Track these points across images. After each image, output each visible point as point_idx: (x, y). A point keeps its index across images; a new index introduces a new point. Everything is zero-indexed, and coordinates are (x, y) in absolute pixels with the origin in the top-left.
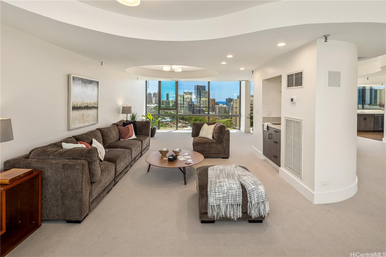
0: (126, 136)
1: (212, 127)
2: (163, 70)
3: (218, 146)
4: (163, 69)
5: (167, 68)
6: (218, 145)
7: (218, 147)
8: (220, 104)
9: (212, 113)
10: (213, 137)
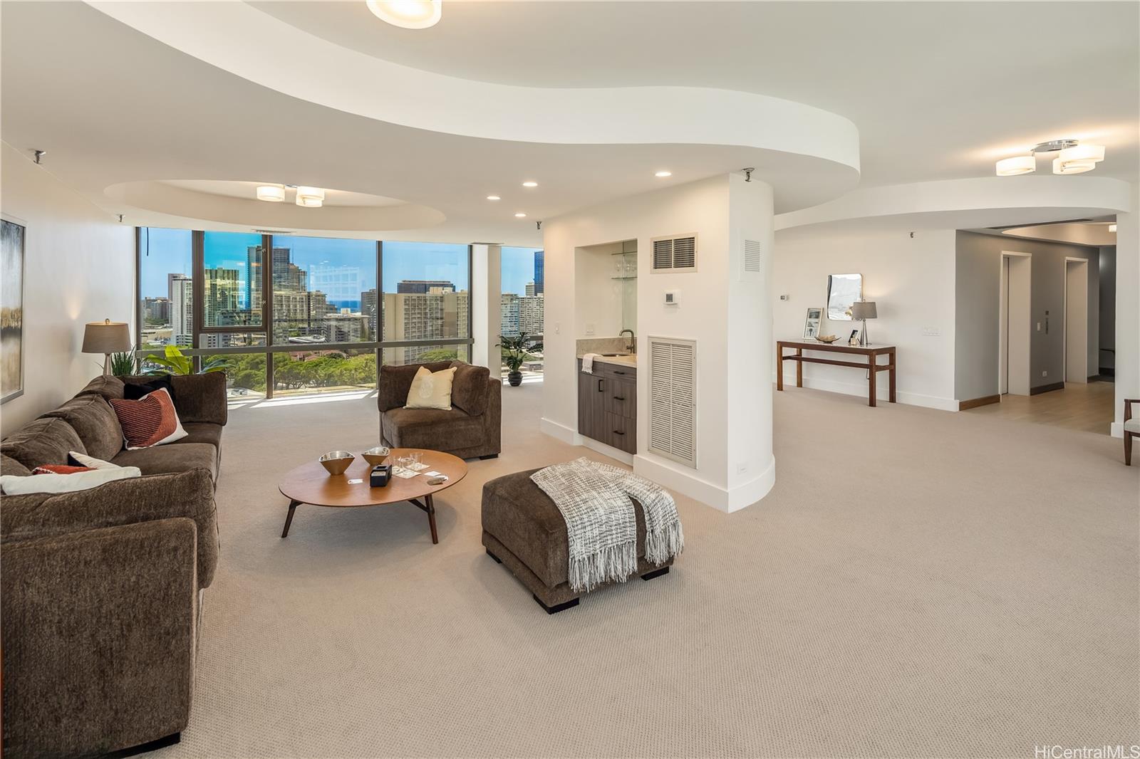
0: (152, 432)
1: (448, 374)
2: (259, 198)
3: (473, 427)
4: (256, 194)
5: (270, 192)
6: (470, 425)
7: (472, 429)
8: (343, 310)
9: (314, 337)
10: (453, 405)
